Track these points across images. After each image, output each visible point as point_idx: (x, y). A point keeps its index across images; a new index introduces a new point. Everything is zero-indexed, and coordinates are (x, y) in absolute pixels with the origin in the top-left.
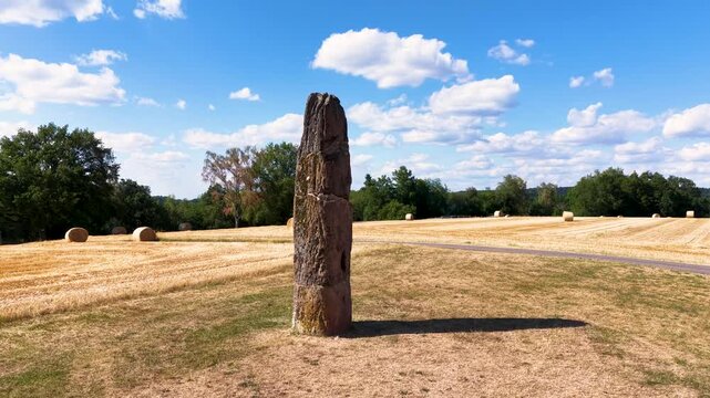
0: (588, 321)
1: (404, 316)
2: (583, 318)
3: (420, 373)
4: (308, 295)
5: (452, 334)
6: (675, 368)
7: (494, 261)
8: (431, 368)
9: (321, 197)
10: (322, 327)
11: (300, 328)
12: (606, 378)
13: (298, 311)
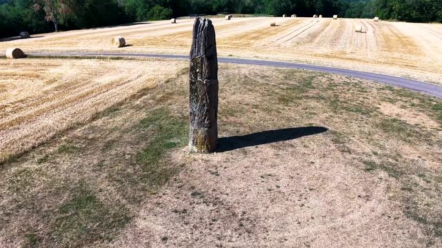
0: (326, 127)
1: (238, 132)
2: (322, 125)
3: (269, 175)
4: (200, 133)
5: (269, 145)
6: (374, 158)
7: (256, 75)
8: (273, 171)
9: (206, 82)
10: (208, 148)
11: (195, 149)
12: (350, 169)
13: (193, 141)
